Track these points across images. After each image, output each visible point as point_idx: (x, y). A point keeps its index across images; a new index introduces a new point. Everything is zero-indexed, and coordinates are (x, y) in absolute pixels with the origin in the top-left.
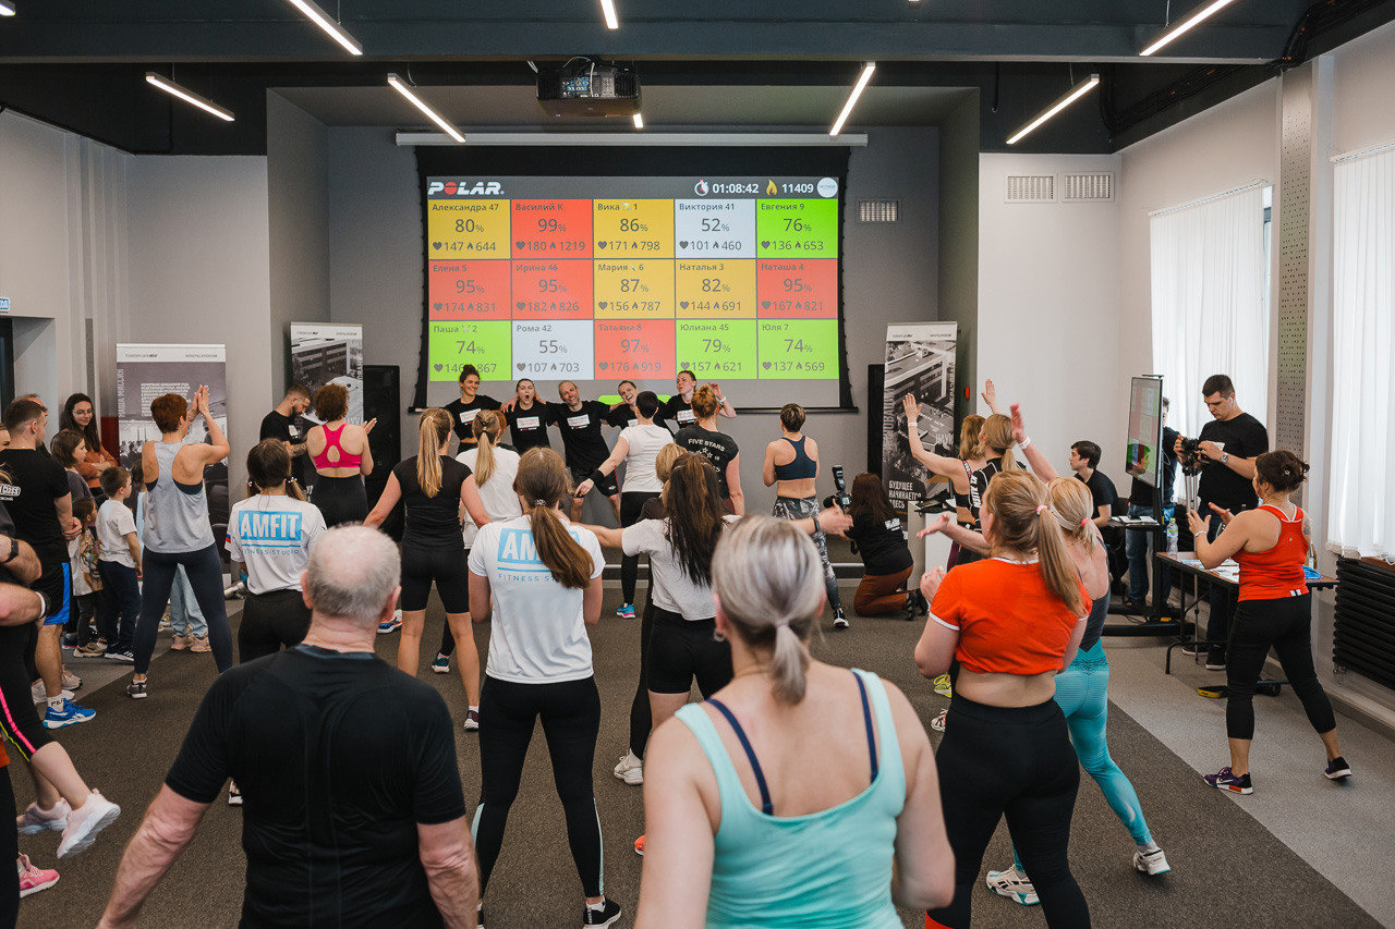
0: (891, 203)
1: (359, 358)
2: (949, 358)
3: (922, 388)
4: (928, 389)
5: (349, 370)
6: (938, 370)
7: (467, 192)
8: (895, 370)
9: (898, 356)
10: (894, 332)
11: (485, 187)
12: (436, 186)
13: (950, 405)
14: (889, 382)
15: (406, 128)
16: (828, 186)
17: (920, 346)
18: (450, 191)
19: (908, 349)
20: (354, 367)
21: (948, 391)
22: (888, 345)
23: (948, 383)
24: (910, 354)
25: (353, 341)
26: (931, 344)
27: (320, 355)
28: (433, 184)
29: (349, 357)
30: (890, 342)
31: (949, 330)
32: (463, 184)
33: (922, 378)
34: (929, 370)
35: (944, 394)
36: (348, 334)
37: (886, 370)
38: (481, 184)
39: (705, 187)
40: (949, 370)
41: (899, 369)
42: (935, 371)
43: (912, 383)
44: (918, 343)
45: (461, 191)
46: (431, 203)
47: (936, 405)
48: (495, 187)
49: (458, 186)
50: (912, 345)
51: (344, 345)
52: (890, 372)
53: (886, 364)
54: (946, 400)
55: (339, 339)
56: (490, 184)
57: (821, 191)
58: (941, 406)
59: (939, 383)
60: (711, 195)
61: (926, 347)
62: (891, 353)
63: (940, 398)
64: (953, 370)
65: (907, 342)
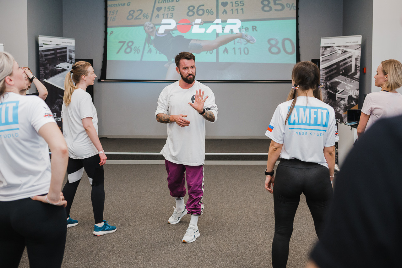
1: (73, 55)
2: (358, 53)
3: (341, 68)
4: (344, 69)
5: (68, 60)
8: (325, 60)
9: (327, 52)
10: (325, 42)
13: (357, 76)
14: (322, 66)
17: (339, 48)
19: (333, 50)
20: (71, 58)
21: (356, 69)
22: (321, 48)
23: (356, 66)
24: (333, 53)
25: (70, 46)
26: (346, 47)
27: (53, 52)
29: (68, 53)
30: (322, 47)
31: (357, 39)
33: (341, 64)
34: (345, 59)
35: (353, 71)
36: (69, 43)
37: (321, 61)
40: (356, 59)
41: (328, 60)
42: (349, 60)
43: (335, 66)
44: (338, 46)
47: (348, 77)
50: (335, 48)
51: (66, 48)
52: (323, 61)
53: (321, 58)
54: (355, 73)
55: (63, 45)
58: (352, 77)
59: (351, 66)
61: (343, 49)
62: (323, 52)
63: (351, 73)
64: (359, 59)
65: (333, 46)
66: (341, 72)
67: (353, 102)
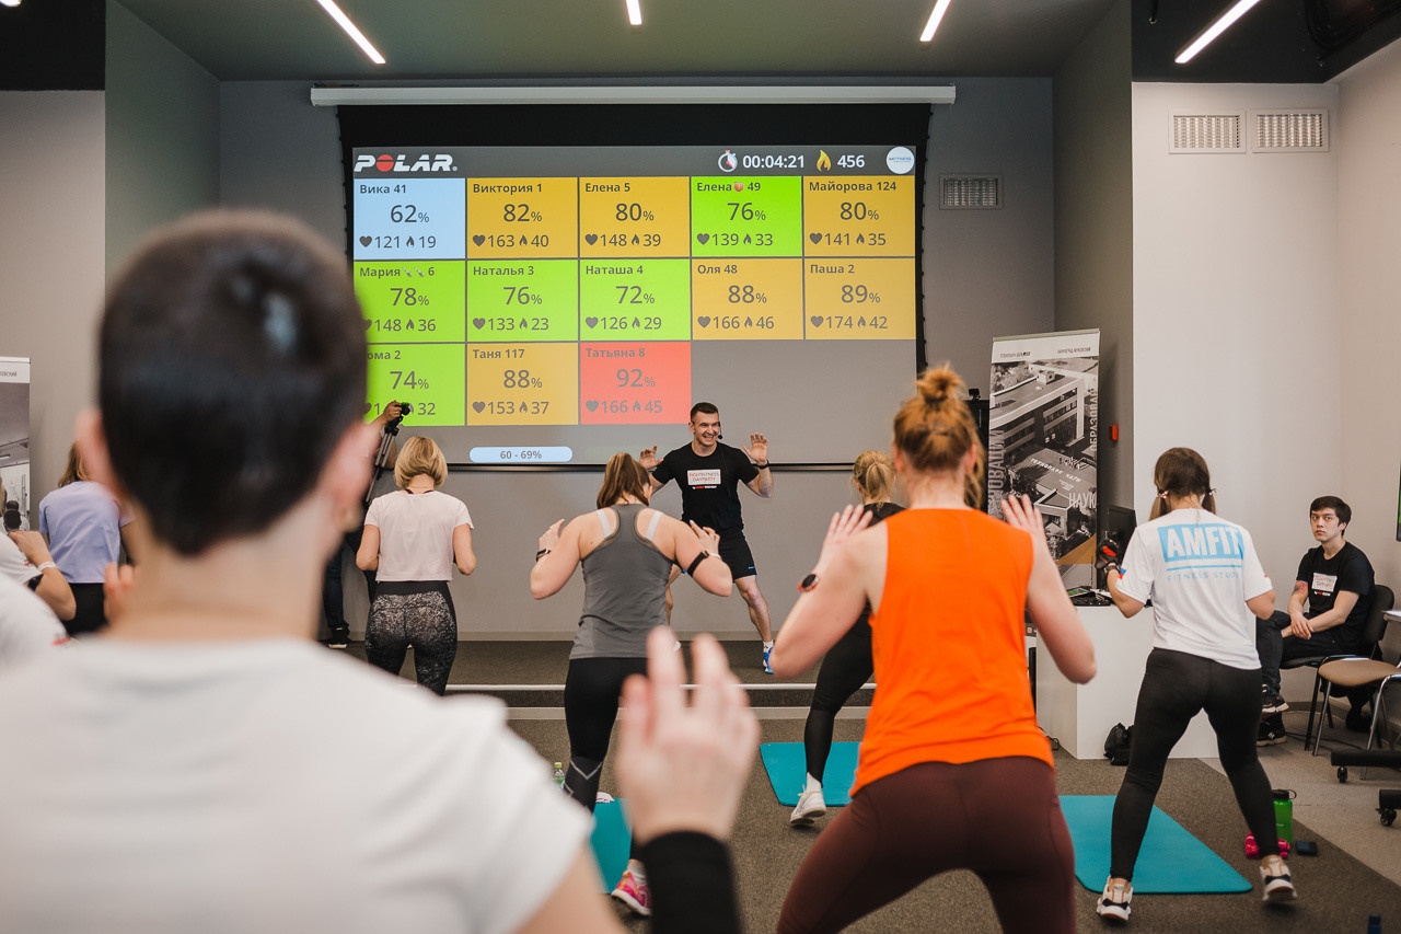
0: (987, 181)
2: (1088, 382)
3: (1046, 427)
4: (1055, 429)
6: (1071, 400)
7: (407, 168)
8: (1004, 404)
9: (1010, 380)
10: (1003, 350)
11: (432, 161)
12: (365, 161)
13: (1091, 450)
14: (995, 421)
15: (324, 82)
16: (901, 159)
17: (1042, 368)
18: (383, 167)
19: (1024, 373)
21: (1087, 431)
22: (993, 369)
23: (1087, 419)
24: (1026, 381)
26: (1059, 363)
28: (361, 158)
30: (996, 365)
31: (1087, 342)
32: (402, 157)
33: (1046, 414)
34: (1057, 401)
35: (1080, 435)
37: (992, 405)
38: (426, 157)
39: (732, 160)
40: (1087, 400)
41: (1011, 402)
42: (1067, 403)
43: (1031, 421)
44: (1039, 363)
45: (399, 167)
46: (357, 183)
47: (1068, 452)
48: (445, 161)
49: (395, 160)
50: (1030, 366)
52: (997, 406)
53: (992, 396)
54: (1085, 443)
56: (438, 157)
57: (892, 165)
58: (1077, 453)
59: (1073, 419)
60: (740, 171)
61: (1052, 369)
62: (999, 379)
63: (1074, 442)
64: (1095, 400)
65: (1024, 362)
66: (1047, 440)
67: (1083, 528)
